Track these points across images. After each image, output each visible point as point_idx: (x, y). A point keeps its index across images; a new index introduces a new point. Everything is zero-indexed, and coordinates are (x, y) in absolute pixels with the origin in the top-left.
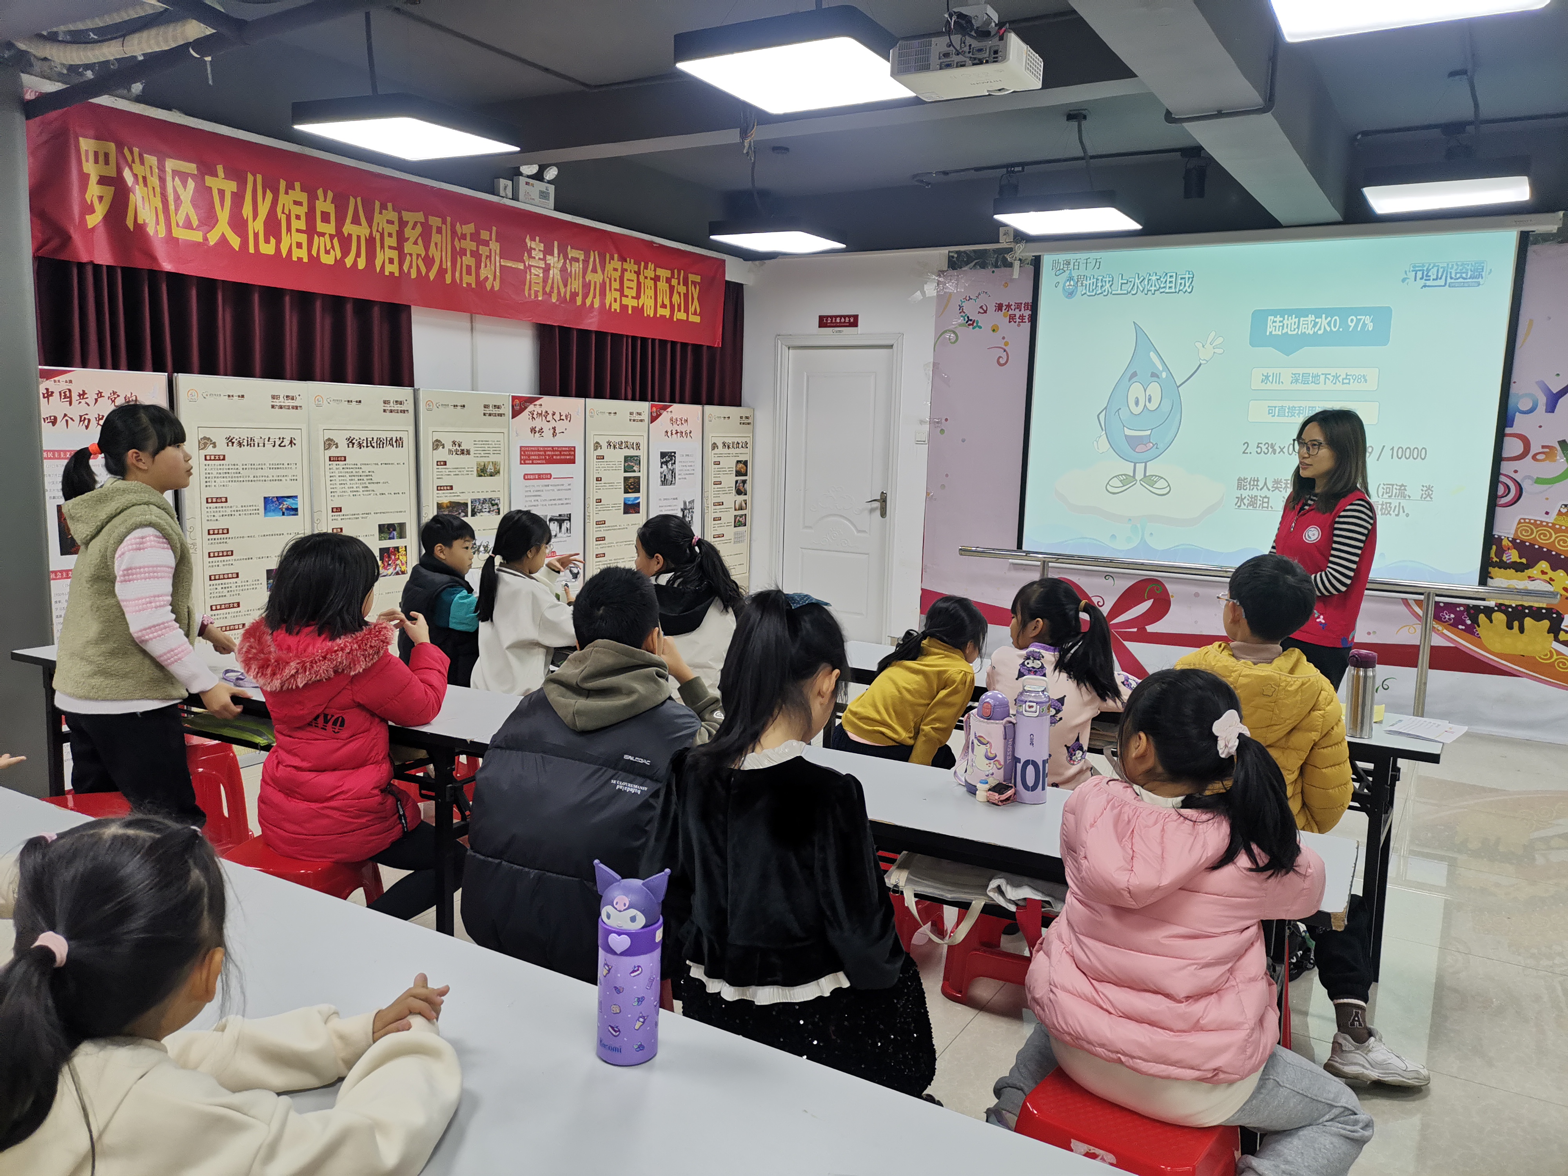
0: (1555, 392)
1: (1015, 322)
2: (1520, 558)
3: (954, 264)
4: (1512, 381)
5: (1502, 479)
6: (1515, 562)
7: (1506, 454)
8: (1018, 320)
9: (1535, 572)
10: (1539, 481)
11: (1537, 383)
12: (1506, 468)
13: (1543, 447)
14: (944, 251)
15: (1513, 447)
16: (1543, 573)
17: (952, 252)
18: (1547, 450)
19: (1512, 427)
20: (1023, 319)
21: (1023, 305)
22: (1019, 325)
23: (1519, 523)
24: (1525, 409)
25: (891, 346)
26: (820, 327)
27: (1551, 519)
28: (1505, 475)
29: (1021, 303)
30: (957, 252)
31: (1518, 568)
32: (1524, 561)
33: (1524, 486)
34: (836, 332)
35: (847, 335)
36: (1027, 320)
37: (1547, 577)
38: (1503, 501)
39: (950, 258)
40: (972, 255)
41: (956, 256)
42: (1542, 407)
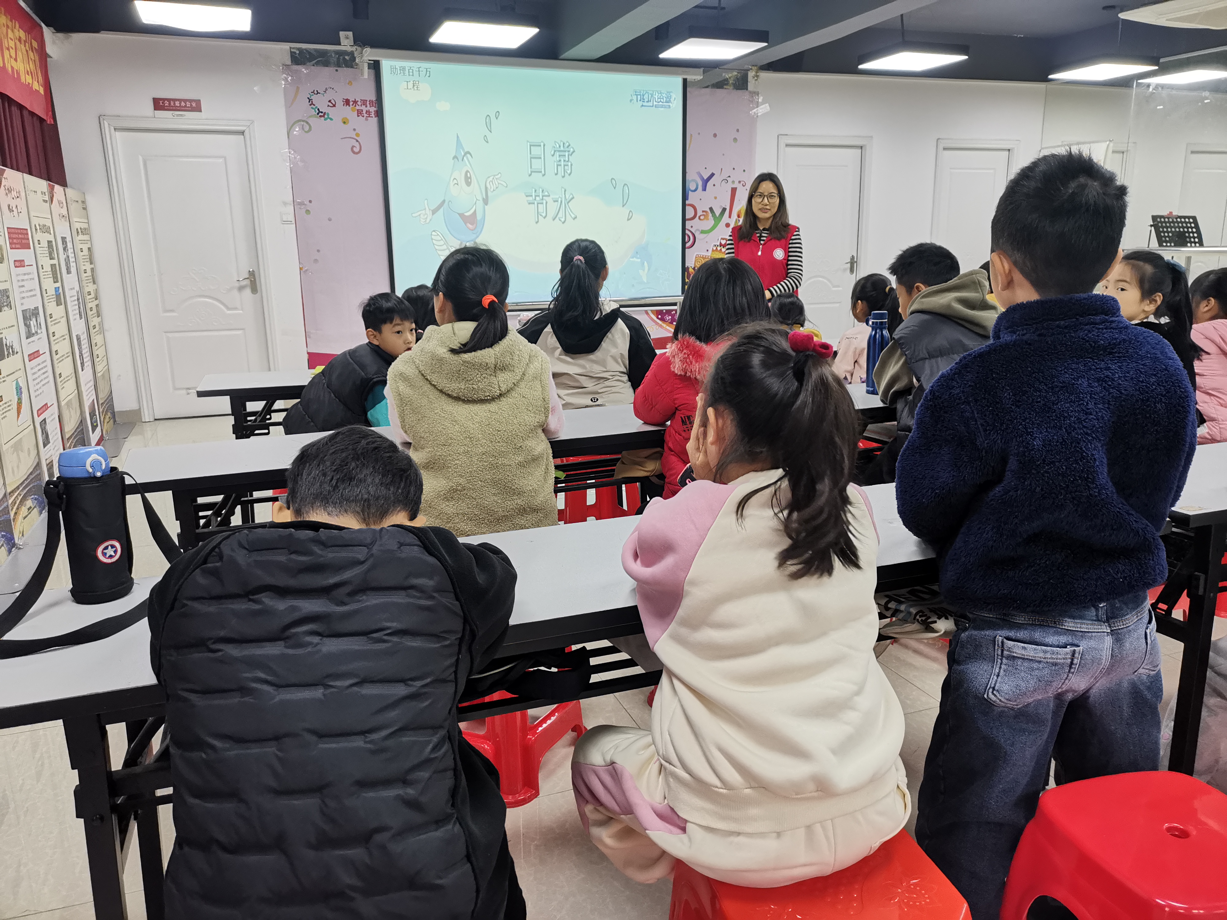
0: (705, 179)
1: (363, 116)
3: (298, 59)
4: (686, 172)
5: (687, 232)
7: (687, 217)
8: (365, 115)
10: (702, 232)
11: (697, 173)
12: (688, 224)
13: (703, 211)
14: (286, 47)
15: (690, 213)
17: (294, 48)
18: (704, 213)
19: (688, 200)
20: (369, 114)
21: (368, 102)
22: (366, 120)
23: (696, 257)
24: (693, 189)
25: (242, 133)
26: (155, 109)
28: (688, 230)
29: (367, 101)
30: (298, 49)
33: (696, 236)
34: (178, 115)
35: (189, 119)
36: (373, 115)
38: (688, 245)
39: (293, 54)
40: (314, 53)
41: (298, 52)
42: (700, 188)
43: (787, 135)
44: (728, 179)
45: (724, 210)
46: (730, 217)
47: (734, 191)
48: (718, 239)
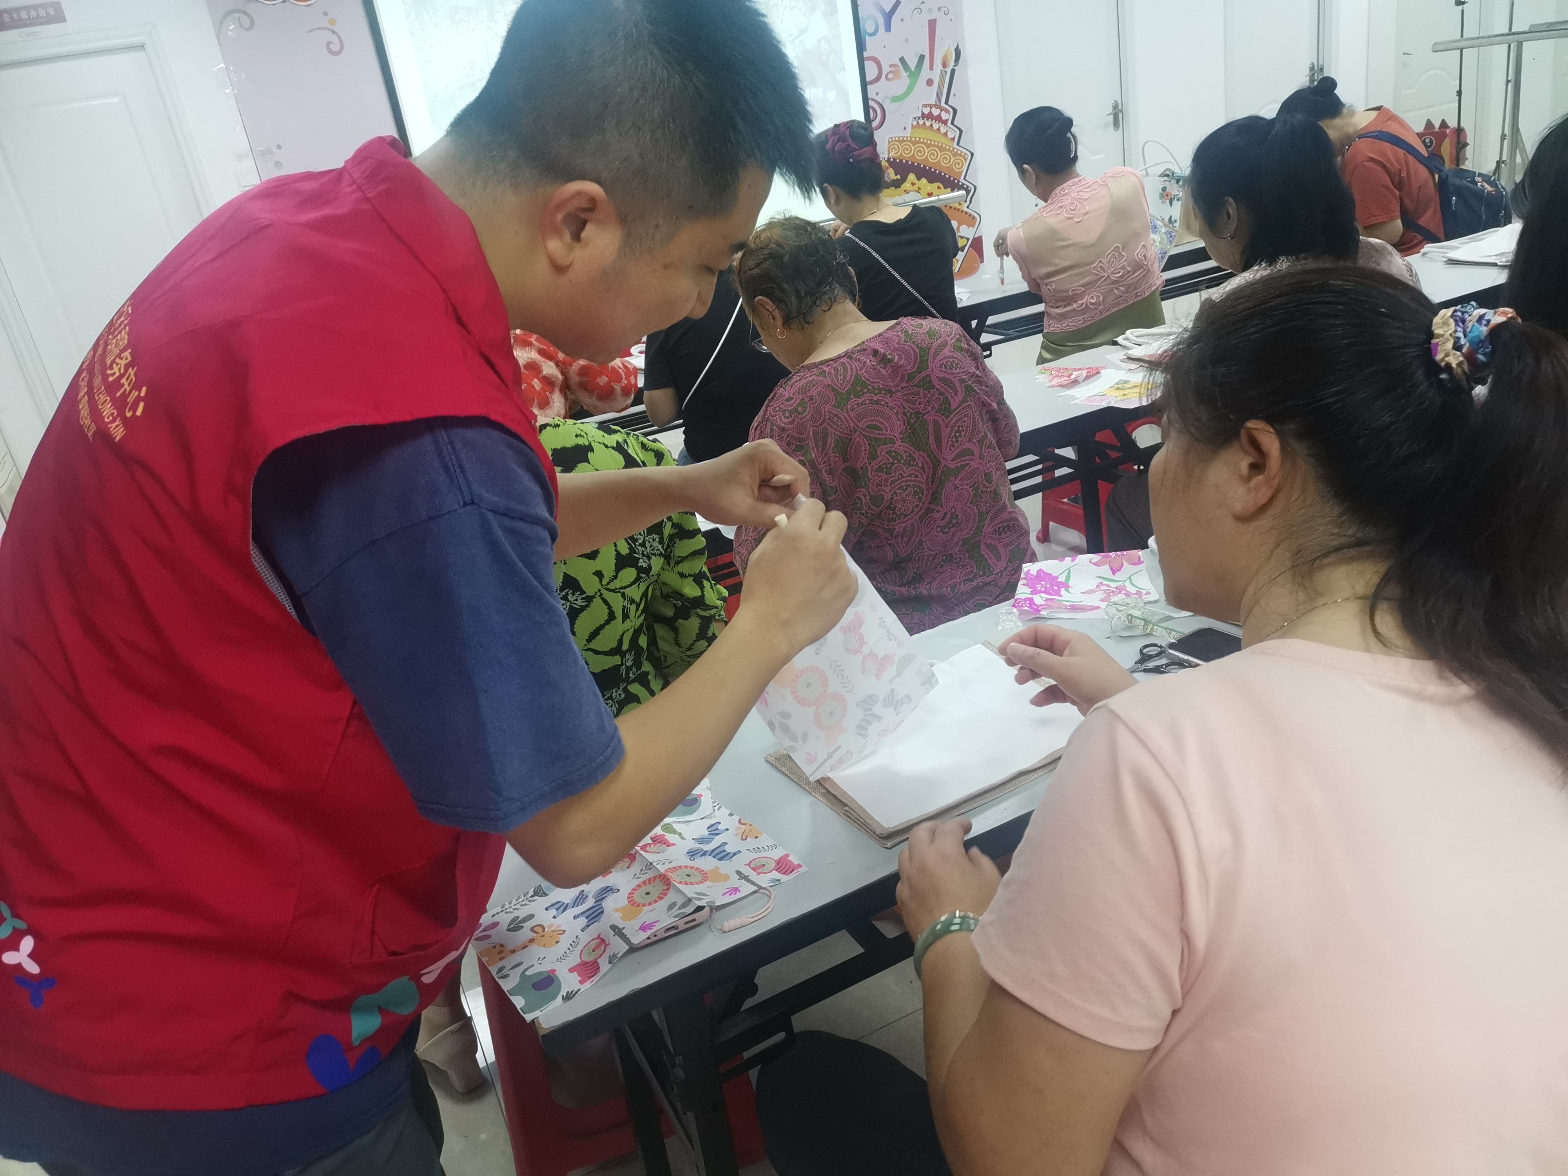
0: (888, 12)
2: (896, 175)
5: (871, 103)
6: (893, 180)
7: (869, 79)
9: (908, 185)
10: (895, 99)
11: (874, 4)
12: (871, 89)
13: (891, 66)
15: (871, 70)
16: (913, 184)
18: (893, 69)
19: (867, 51)
23: (889, 142)
24: (871, 31)
25: (141, 47)
27: (908, 133)
28: (872, 99)
31: (897, 184)
32: (898, 177)
33: (885, 107)
34: (28, 35)
37: (915, 188)
42: (882, 28)
44: (921, 6)
45: (922, 58)
47: (932, 24)
48: (918, 108)
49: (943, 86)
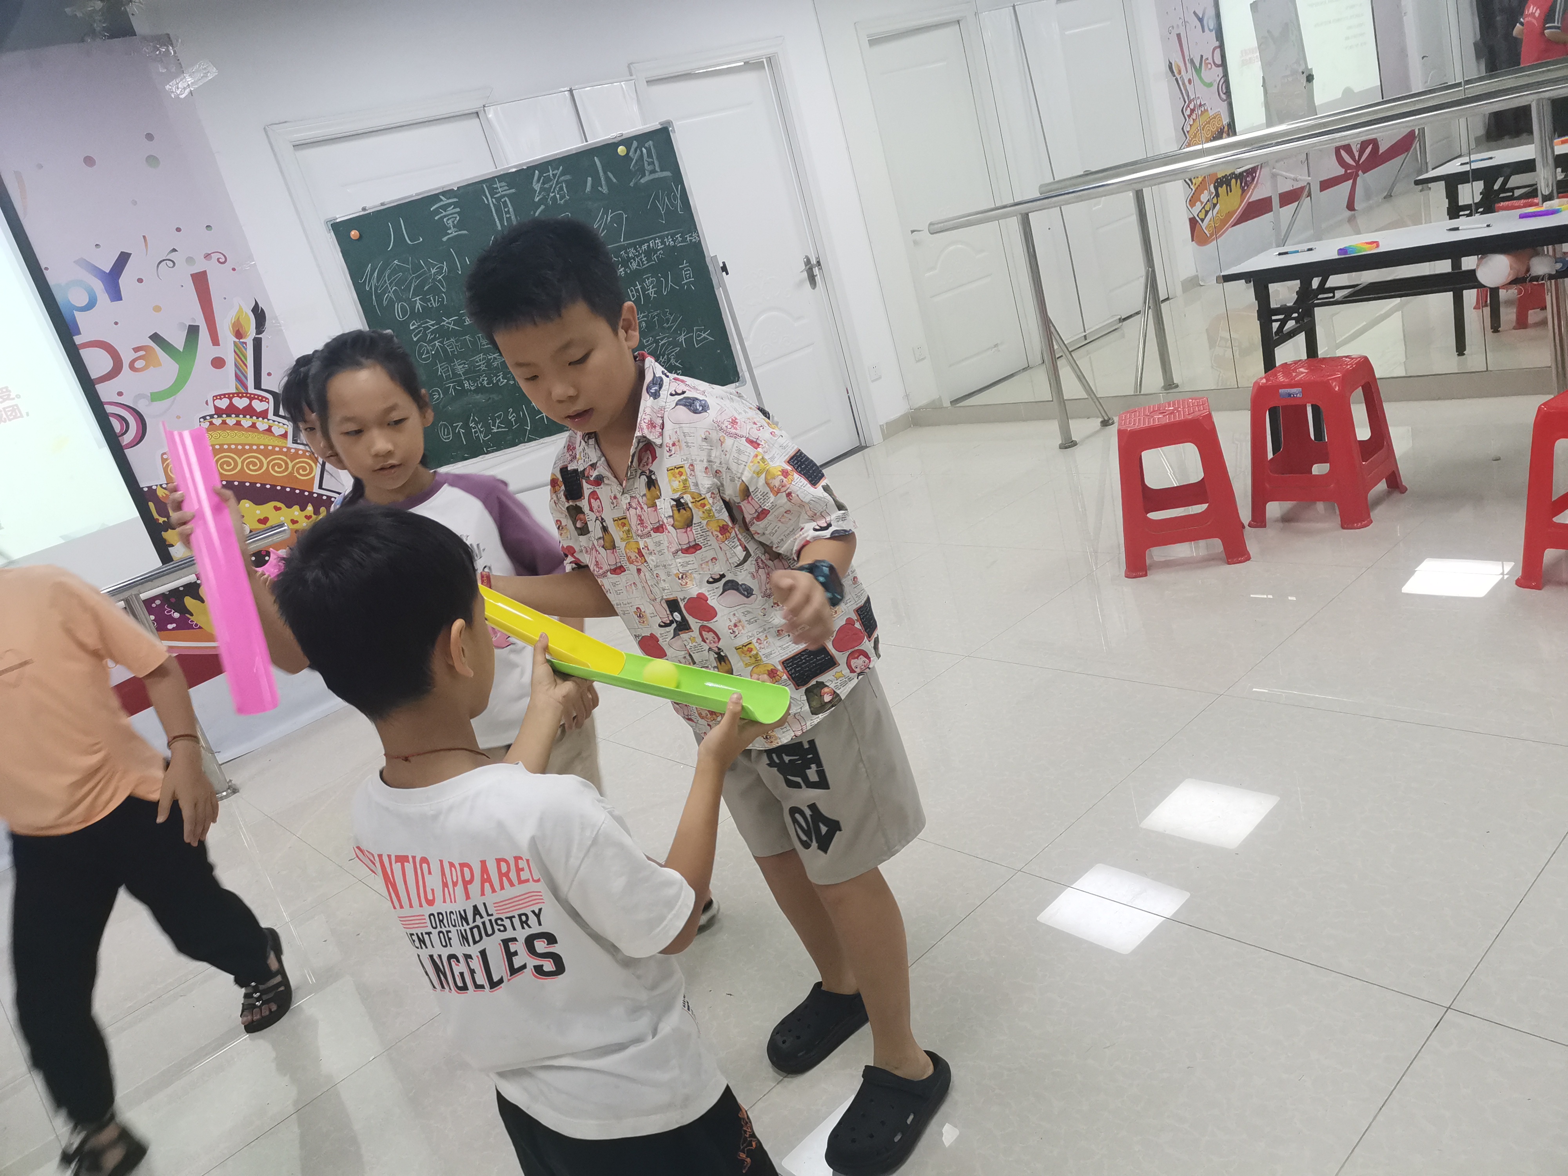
0: (108, 272)
4: (43, 268)
5: (109, 409)
7: (94, 374)
10: (156, 397)
11: (76, 262)
12: (105, 391)
13: (136, 350)
15: (97, 362)
18: (142, 353)
19: (79, 333)
23: (163, 460)
24: (82, 304)
28: (109, 404)
33: (142, 410)
38: (127, 439)
42: (102, 296)
43: (285, 122)
44: (172, 256)
45: (193, 331)
46: (215, 341)
47: (200, 281)
48: (207, 403)
49: (246, 366)
